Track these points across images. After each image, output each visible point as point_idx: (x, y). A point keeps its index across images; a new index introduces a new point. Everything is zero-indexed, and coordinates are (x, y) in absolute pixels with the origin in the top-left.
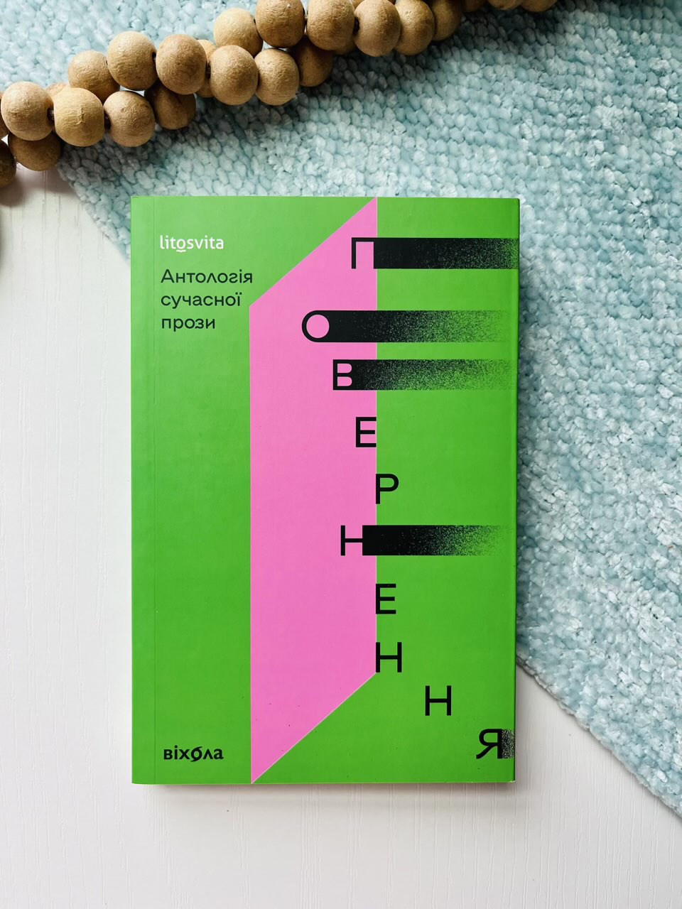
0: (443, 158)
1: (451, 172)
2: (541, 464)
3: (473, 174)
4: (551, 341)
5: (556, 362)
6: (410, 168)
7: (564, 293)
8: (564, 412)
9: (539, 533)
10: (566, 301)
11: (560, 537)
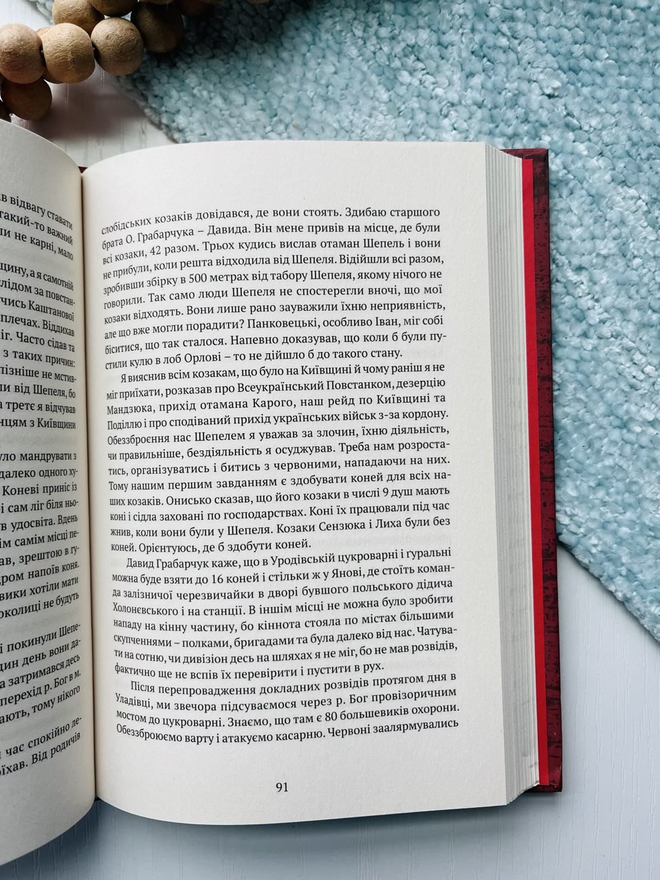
0: (520, 13)
1: (530, 27)
2: (630, 336)
3: (552, 27)
4: (640, 202)
5: (646, 224)
6: (486, 26)
7: (652, 150)
8: (654, 279)
9: (627, 412)
10: (654, 159)
11: (651, 418)
